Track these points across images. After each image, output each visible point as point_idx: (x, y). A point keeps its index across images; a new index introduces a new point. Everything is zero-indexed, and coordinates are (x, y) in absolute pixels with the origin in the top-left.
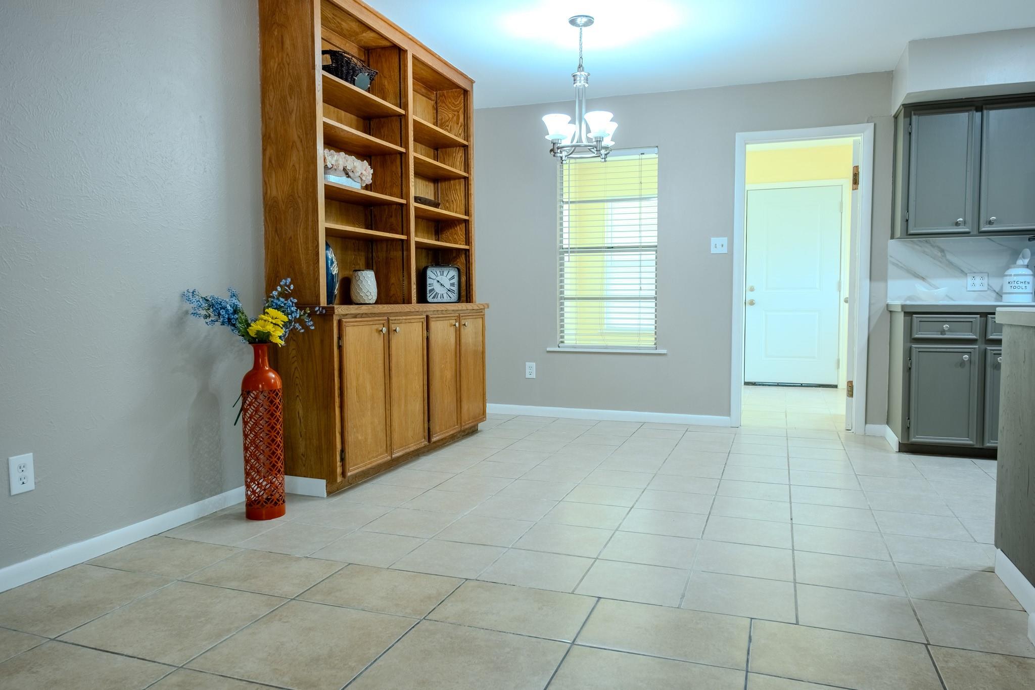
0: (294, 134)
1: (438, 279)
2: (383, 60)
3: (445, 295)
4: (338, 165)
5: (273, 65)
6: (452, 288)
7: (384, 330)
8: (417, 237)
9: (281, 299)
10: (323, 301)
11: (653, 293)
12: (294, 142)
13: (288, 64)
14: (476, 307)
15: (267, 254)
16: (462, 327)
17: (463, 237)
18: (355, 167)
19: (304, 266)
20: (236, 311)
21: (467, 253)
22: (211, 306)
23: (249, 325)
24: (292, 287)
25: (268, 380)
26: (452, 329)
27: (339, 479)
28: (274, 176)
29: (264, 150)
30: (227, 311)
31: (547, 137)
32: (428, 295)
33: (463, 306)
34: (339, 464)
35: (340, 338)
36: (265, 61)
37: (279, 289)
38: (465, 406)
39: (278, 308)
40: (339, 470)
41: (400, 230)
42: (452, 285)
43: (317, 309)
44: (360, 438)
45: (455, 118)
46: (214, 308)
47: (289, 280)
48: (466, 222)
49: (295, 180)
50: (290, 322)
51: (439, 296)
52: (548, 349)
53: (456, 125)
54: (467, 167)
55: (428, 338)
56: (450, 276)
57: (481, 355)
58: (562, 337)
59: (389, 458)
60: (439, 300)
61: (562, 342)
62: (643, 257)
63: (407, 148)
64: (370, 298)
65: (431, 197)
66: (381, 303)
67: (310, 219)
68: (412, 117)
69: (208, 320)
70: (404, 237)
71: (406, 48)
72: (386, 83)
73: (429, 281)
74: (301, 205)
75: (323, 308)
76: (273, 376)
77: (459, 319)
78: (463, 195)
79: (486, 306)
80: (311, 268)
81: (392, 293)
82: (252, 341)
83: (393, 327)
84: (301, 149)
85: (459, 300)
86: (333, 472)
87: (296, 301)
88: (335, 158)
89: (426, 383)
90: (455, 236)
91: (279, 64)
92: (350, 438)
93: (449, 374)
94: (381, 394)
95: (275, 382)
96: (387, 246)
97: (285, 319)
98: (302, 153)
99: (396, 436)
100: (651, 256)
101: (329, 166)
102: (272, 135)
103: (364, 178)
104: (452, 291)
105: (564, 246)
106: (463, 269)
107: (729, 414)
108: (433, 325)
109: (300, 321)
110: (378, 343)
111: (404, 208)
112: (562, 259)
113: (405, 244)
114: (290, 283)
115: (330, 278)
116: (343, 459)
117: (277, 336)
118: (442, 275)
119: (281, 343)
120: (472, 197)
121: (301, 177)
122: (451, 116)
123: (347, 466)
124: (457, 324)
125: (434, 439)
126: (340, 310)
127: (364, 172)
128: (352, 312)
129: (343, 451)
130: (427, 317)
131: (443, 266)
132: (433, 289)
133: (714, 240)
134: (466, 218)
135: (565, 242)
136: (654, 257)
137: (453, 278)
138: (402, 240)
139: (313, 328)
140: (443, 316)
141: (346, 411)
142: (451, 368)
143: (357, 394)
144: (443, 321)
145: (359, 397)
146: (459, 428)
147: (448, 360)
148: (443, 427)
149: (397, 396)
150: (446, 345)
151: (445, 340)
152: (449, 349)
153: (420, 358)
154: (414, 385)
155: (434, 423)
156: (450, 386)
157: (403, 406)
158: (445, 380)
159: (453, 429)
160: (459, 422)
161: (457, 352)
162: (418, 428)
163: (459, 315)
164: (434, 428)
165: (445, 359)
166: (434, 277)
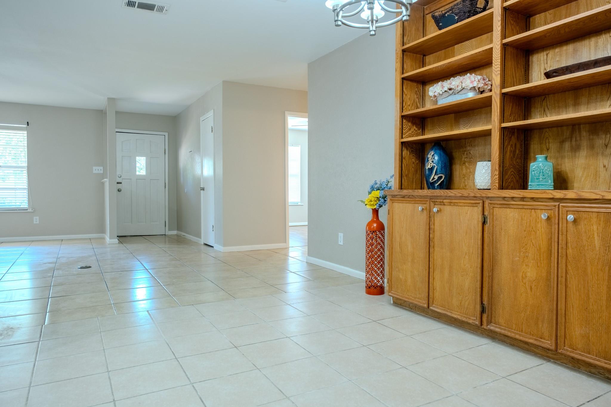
108: (497, 211)
130: (484, 203)
142: (538, 267)
143: (400, 248)
144: (520, 210)
145: (401, 250)
146: (551, 346)
147: (530, 255)
148: (514, 326)
149: (440, 264)
150: (525, 237)
151: (525, 231)
152: (532, 243)
153: (473, 240)
154: (462, 261)
155: (495, 312)
156: (533, 287)
157: (446, 274)
158: (521, 276)
159: (536, 340)
160: (554, 339)
161: (553, 251)
162: (467, 303)
163: (559, 205)
164: (495, 317)
165: (523, 253)
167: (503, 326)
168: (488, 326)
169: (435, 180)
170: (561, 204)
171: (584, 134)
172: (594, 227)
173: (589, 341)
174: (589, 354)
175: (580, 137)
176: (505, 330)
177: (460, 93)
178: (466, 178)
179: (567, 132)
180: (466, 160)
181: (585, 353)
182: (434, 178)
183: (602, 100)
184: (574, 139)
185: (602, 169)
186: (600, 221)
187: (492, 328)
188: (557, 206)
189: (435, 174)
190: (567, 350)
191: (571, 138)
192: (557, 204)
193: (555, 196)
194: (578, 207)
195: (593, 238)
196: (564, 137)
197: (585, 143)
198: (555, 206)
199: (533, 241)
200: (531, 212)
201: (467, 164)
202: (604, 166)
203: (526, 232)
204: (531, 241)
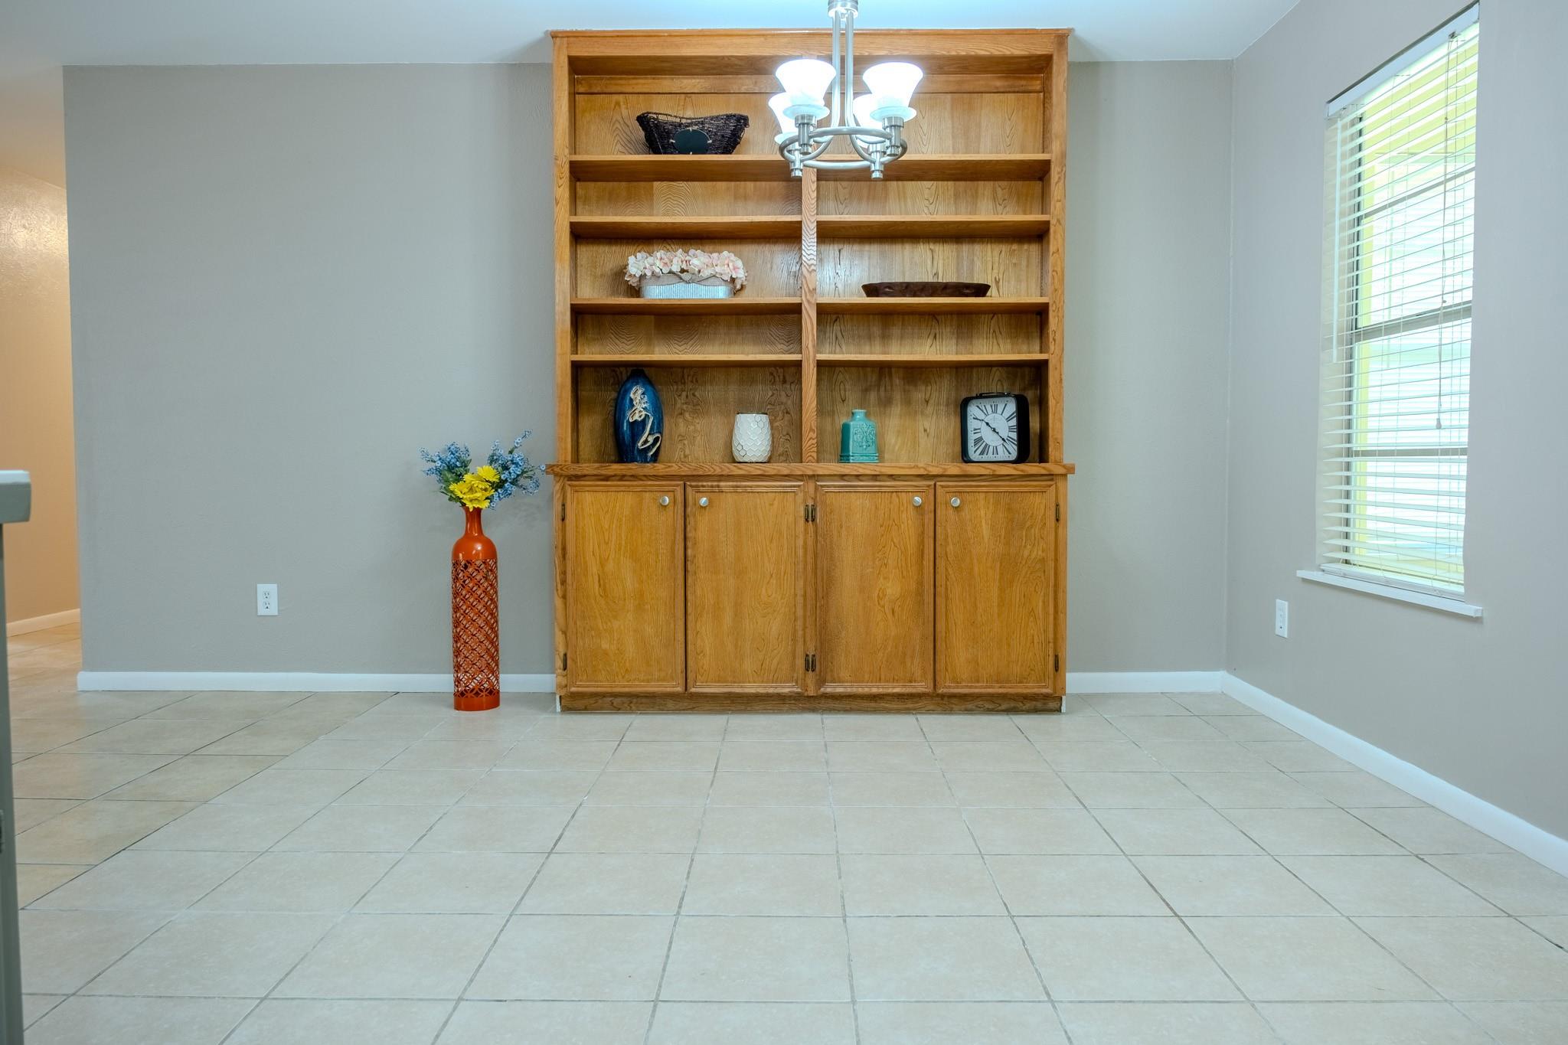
1: (988, 419)
6: (1009, 434)
14: (1051, 471)
18: (692, 267)
32: (973, 449)
33: (1026, 467)
35: (564, 506)
38: (962, 655)
42: (1009, 428)
48: (1044, 308)
51: (991, 450)
52: (1302, 573)
56: (1007, 413)
59: (679, 689)
73: (973, 424)
77: (932, 491)
79: (1069, 469)
83: (696, 496)
85: (1021, 458)
89: (804, 591)
93: (893, 587)
99: (707, 663)
100: (1458, 334)
104: (1010, 442)
110: (660, 518)
116: (566, 668)
118: (995, 411)
123: (572, 679)
129: (567, 656)
130: (811, 485)
131: (994, 397)
132: (980, 439)
134: (1047, 300)
136: (1468, 329)
137: (1010, 416)
140: (875, 484)
141: (571, 603)
142: (903, 577)
143: (600, 586)
144: (872, 494)
145: (605, 590)
146: (926, 688)
147: (890, 562)
148: (867, 676)
149: (712, 602)
150: (882, 535)
151: (881, 526)
152: (894, 543)
153: (785, 551)
154: (764, 591)
155: (832, 663)
156: (896, 609)
157: (728, 619)
158: (876, 595)
159: (904, 686)
160: (930, 676)
161: (926, 551)
162: (775, 662)
163: (935, 485)
164: (832, 671)
165: (880, 560)
166: (981, 416)
167: (847, 682)
168: (822, 689)
169: (648, 444)
170: (938, 483)
171: (897, 381)
172: (982, 512)
173: (978, 664)
174: (978, 682)
175: (892, 386)
176: (852, 687)
177: (702, 283)
178: (686, 442)
179: (873, 378)
180: (685, 407)
181: (972, 683)
182: (646, 441)
183: (920, 337)
184: (882, 389)
185: (922, 434)
186: (989, 503)
187: (829, 690)
188: (933, 487)
189: (649, 434)
190: (949, 687)
191: (879, 386)
192: (932, 483)
193: (931, 472)
194: (962, 486)
195: (981, 526)
196: (869, 384)
197: (897, 396)
198: (929, 486)
199: (895, 540)
200: (891, 497)
201: (687, 415)
202: (925, 430)
203: (883, 528)
204: (892, 540)
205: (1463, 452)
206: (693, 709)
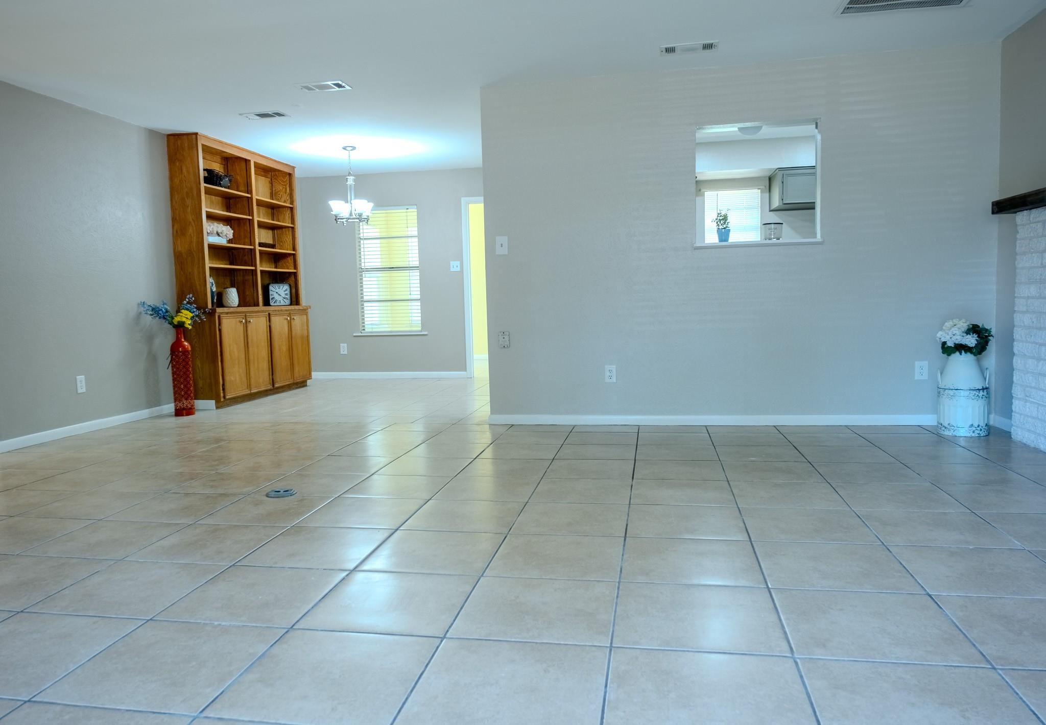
0: (190, 218)
1: (276, 291)
2: (236, 164)
3: (282, 301)
4: (213, 231)
5: (177, 181)
6: (286, 296)
7: (244, 321)
8: (262, 266)
9: (189, 305)
10: (210, 306)
11: (419, 297)
12: (190, 222)
13: (185, 181)
14: (301, 308)
15: (177, 281)
16: (292, 320)
17: (292, 264)
18: (223, 231)
19: (198, 287)
20: (167, 311)
21: (295, 274)
22: (153, 309)
23: (173, 318)
24: (193, 299)
25: (184, 347)
26: (286, 322)
27: (222, 400)
28: (179, 240)
29: (173, 226)
30: (162, 311)
31: (332, 213)
32: (271, 301)
33: (293, 307)
34: (222, 391)
35: (220, 325)
36: (171, 178)
37: (187, 300)
38: (297, 369)
39: (187, 309)
40: (222, 395)
41: (250, 264)
42: (286, 294)
43: (207, 310)
44: (232, 378)
45: (284, 190)
46: (155, 311)
47: (191, 295)
48: (294, 255)
49: (191, 242)
50: (193, 317)
51: (278, 302)
52: (355, 335)
53: (284, 194)
54: (293, 221)
55: (270, 327)
56: (284, 289)
57: (306, 339)
58: (364, 326)
59: (249, 392)
60: (278, 304)
61: (364, 330)
62: (411, 274)
63: (253, 216)
64: (234, 303)
65: (270, 242)
66: (241, 307)
67: (201, 263)
68: (255, 197)
69: (153, 316)
70: (253, 268)
71: (249, 159)
72: (239, 178)
73: (271, 293)
74: (195, 255)
75: (210, 309)
76: (187, 344)
77: (290, 315)
78: (291, 238)
79: (309, 307)
80: (203, 288)
81: (247, 300)
82: (175, 326)
83: (248, 319)
84: (194, 226)
85: (291, 304)
86: (219, 396)
87: (196, 306)
88: (212, 227)
89: (270, 352)
90: (287, 264)
91: (180, 181)
92: (227, 378)
93: (285, 348)
94: (243, 356)
95: (188, 348)
96: (243, 273)
97: (192, 315)
98: (194, 228)
99: (253, 381)
100: (416, 274)
101: (209, 232)
102: (177, 218)
103: (228, 236)
104: (287, 299)
105: (362, 268)
106: (293, 284)
107: (466, 370)
108: (273, 318)
109: (197, 316)
110: (241, 328)
111: (252, 251)
112: (361, 276)
113: (254, 272)
114: (193, 297)
115: (212, 292)
116: (224, 389)
117: (188, 324)
118: (279, 288)
119: (190, 327)
120: (297, 239)
121: (195, 239)
122: (281, 188)
123: (226, 393)
124: (289, 318)
125: (277, 385)
126: (219, 310)
127: (228, 233)
128: (226, 311)
129: (223, 385)
130: (269, 314)
131: (280, 283)
132: (274, 298)
133: (452, 263)
134: (294, 252)
135: (363, 264)
136: (418, 274)
137: (286, 290)
138: (252, 270)
139: (205, 320)
140: (280, 313)
141: (224, 363)
142: (286, 345)
143: (230, 355)
144: (279, 317)
147: (284, 340)
148: (282, 379)
149: (253, 358)
150: (282, 331)
151: (281, 327)
152: (284, 333)
153: (266, 338)
154: (262, 353)
155: (276, 376)
156: (285, 356)
157: (256, 364)
158: (282, 351)
159: (289, 381)
160: (292, 377)
162: (266, 378)
166: (274, 290)
167: (279, 382)
181: (299, 378)
198: (289, 313)
200: (283, 317)
205: (419, 300)
206: (243, 401)
